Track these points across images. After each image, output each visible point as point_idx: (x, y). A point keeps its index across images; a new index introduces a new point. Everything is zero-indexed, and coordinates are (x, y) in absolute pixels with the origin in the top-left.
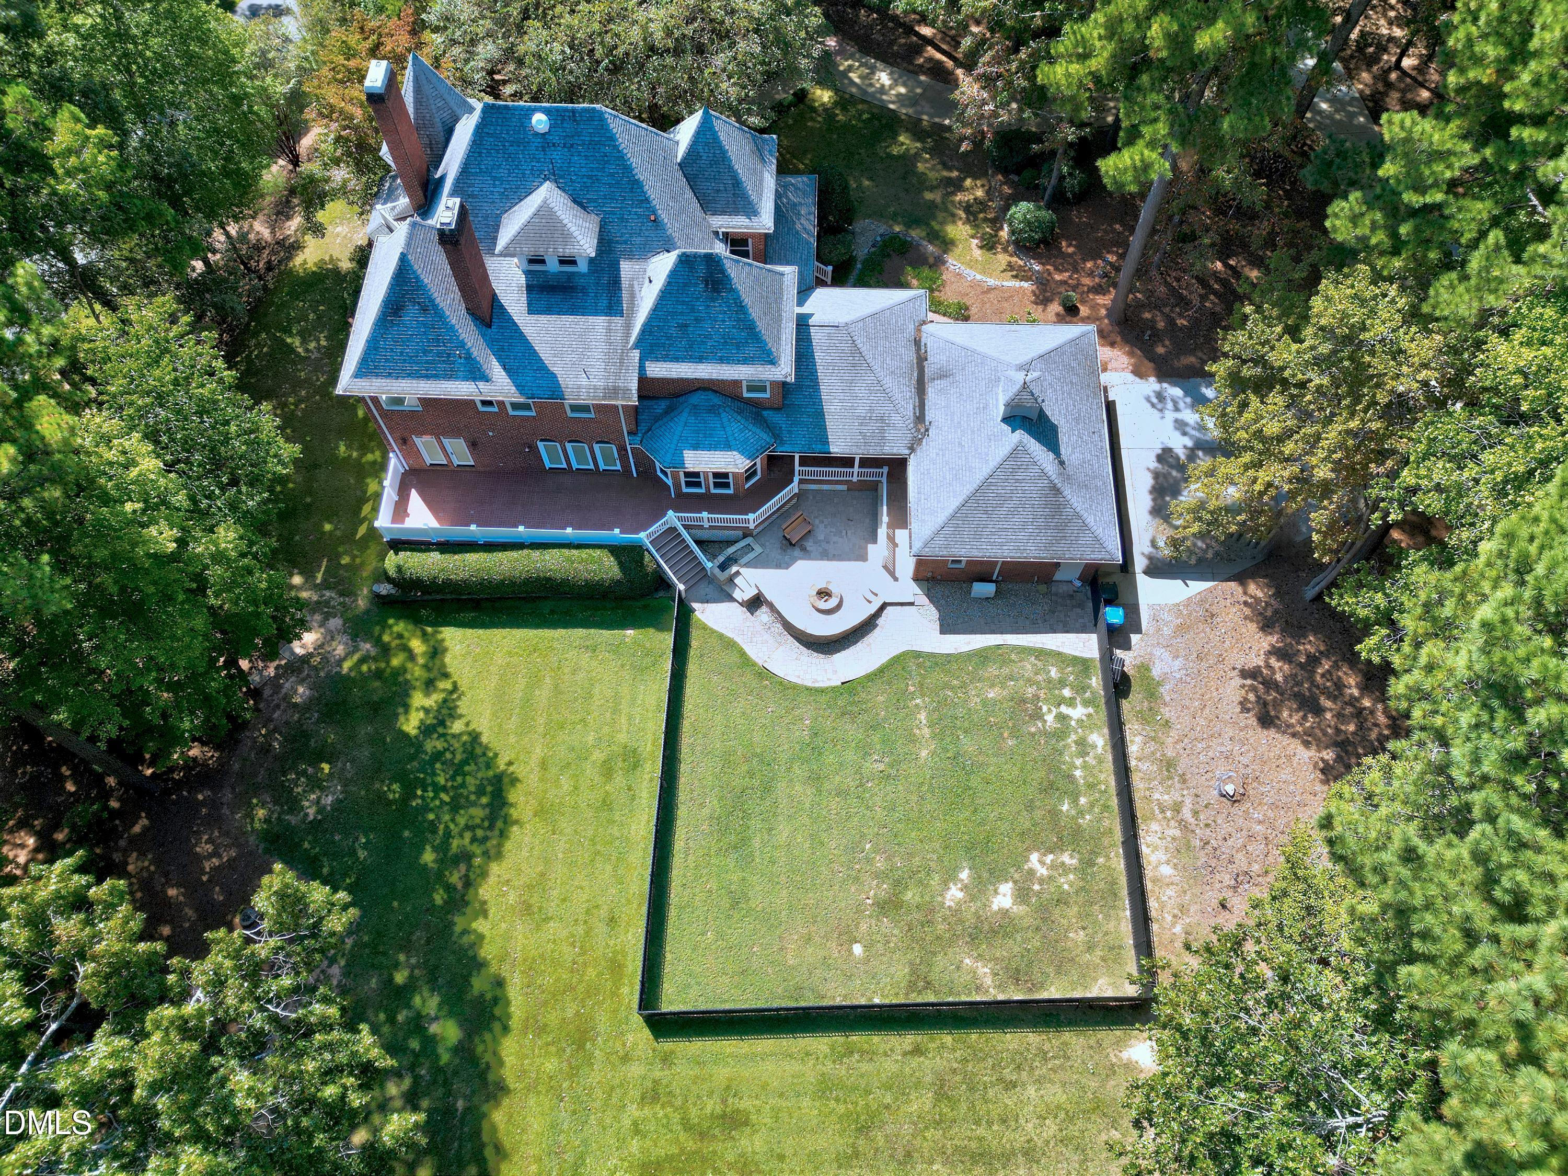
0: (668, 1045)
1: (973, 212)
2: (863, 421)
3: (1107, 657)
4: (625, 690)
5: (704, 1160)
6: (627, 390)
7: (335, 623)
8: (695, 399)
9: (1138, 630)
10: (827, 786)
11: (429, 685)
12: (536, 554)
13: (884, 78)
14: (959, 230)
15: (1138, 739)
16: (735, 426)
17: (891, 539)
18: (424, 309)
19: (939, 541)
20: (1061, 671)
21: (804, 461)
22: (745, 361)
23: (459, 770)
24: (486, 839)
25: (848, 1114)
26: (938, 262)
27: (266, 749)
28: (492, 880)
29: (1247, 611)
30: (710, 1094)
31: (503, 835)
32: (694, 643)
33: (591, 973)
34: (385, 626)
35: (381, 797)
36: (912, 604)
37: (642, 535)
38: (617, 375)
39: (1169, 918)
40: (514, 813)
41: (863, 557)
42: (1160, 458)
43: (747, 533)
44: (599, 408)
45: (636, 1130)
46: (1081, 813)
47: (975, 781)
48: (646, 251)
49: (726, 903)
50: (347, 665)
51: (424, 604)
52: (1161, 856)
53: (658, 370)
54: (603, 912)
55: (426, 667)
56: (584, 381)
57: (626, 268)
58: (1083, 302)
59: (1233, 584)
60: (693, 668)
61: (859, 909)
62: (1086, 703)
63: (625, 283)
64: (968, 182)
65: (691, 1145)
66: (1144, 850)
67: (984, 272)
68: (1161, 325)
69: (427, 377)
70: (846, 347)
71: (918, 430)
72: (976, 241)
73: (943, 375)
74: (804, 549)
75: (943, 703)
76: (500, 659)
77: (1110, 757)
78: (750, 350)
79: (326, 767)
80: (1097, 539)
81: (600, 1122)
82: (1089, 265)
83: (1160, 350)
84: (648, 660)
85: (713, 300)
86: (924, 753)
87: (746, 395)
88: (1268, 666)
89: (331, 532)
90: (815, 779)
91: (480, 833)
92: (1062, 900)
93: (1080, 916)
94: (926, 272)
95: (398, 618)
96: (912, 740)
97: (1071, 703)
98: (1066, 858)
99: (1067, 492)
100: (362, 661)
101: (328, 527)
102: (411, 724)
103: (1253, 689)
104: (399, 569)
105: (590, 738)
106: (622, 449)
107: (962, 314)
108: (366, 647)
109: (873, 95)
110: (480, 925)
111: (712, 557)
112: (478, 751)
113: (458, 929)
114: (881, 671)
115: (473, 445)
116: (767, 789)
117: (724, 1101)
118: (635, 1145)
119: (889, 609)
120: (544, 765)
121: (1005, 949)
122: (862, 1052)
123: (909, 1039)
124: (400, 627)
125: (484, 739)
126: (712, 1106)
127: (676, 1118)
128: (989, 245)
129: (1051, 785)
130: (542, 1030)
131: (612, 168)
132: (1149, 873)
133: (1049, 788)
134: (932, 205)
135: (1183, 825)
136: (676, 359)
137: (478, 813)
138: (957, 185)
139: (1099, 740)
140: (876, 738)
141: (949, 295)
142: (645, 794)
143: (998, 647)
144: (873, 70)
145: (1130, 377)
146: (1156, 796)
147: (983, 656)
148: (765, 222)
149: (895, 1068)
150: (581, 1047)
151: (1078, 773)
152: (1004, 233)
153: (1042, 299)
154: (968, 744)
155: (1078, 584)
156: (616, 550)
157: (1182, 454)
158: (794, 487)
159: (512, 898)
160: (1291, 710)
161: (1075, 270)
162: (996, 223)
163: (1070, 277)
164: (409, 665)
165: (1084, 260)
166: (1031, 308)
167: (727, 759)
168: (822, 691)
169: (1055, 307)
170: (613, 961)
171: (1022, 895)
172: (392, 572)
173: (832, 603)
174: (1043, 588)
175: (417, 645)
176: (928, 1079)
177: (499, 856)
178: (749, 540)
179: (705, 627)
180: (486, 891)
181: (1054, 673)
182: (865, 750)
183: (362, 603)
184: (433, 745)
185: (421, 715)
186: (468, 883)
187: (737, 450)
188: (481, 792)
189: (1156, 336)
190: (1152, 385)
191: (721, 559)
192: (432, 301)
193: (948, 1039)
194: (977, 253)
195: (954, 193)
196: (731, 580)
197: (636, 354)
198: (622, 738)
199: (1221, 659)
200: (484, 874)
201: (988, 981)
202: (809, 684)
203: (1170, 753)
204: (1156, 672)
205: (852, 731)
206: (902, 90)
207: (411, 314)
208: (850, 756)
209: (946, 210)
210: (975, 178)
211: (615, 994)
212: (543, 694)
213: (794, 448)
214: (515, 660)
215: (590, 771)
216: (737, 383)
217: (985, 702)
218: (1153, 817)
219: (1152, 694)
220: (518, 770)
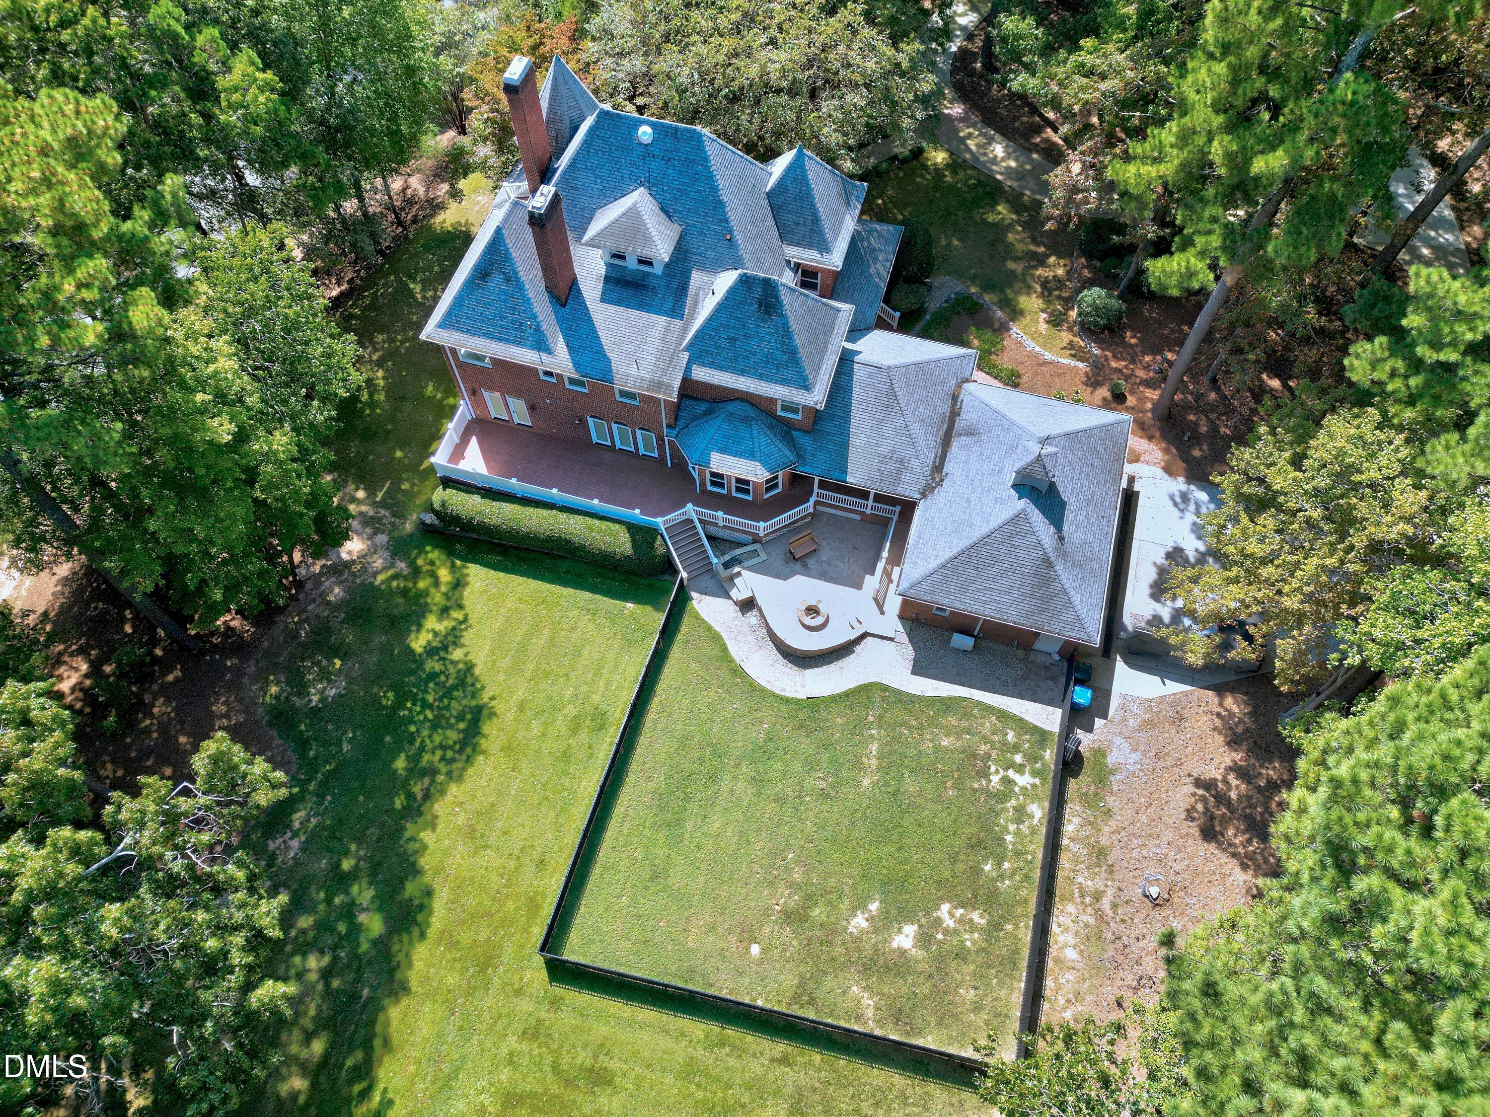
0: (559, 990)
1: (1048, 288)
2: (884, 459)
3: (1067, 732)
4: (611, 656)
5: (563, 1106)
6: (669, 386)
7: (382, 539)
8: (732, 407)
9: (1104, 716)
10: (767, 790)
11: (444, 611)
12: (562, 516)
13: (999, 150)
14: (1031, 302)
15: (1076, 820)
16: (763, 439)
17: (887, 574)
18: (508, 280)
19: (925, 586)
20: (1018, 736)
21: (823, 485)
22: (783, 382)
23: (448, 693)
24: (453, 760)
25: (705, 1102)
26: (1003, 328)
27: (293, 636)
28: (448, 798)
29: (1218, 722)
30: (585, 1046)
31: (469, 760)
32: (684, 629)
33: (510, 905)
34: (422, 551)
35: (376, 700)
36: (892, 639)
37: (659, 520)
38: (665, 372)
39: (1062, 1001)
40: (484, 743)
41: (858, 586)
42: (1169, 556)
43: (756, 540)
44: (645, 399)
45: (510, 1061)
46: (1002, 877)
47: (908, 821)
48: (716, 266)
49: (646, 874)
50: (380, 578)
51: (460, 539)
52: (1069, 938)
53: (702, 374)
54: (536, 854)
55: (446, 595)
56: (633, 371)
57: (696, 277)
58: (1132, 392)
59: (1210, 693)
60: (676, 652)
61: (766, 913)
62: (1034, 773)
63: (692, 290)
64: (1052, 260)
65: (555, 1089)
66: (1055, 928)
67: (1044, 346)
68: (1203, 429)
69: (500, 340)
70: (884, 388)
71: (933, 479)
72: (1045, 315)
73: (970, 432)
74: (805, 565)
75: (897, 739)
76: (511, 603)
77: (1043, 830)
78: (789, 373)
79: (338, 663)
80: (1079, 619)
81: (481, 1043)
82: (1147, 358)
83: (1196, 453)
84: (638, 635)
85: (764, 321)
86: (866, 782)
87: (779, 413)
88: (1225, 781)
89: (400, 460)
90: (758, 781)
91: (449, 754)
92: (961, 955)
93: (974, 975)
94: (988, 335)
95: (436, 546)
96: (858, 766)
97: (1020, 769)
98: (976, 916)
99: (1059, 567)
100: (395, 577)
101: (399, 454)
102: (419, 642)
103: (1204, 799)
104: (443, 504)
105: (568, 693)
106: (660, 439)
107: (1012, 381)
108: (402, 565)
109: (984, 163)
110: (427, 836)
111: (719, 553)
112: (469, 680)
113: (407, 834)
114: (846, 695)
115: (532, 408)
116: (713, 778)
117: (595, 1057)
118: (505, 1074)
119: (869, 639)
120: (521, 707)
121: (892, 987)
122: (734, 1047)
123: (780, 1048)
124: (434, 554)
125: (477, 671)
126: (584, 1058)
127: (549, 1060)
128: (1056, 321)
129: (980, 841)
130: (454, 945)
131: (700, 186)
132: (1053, 951)
133: (976, 845)
134: (1013, 274)
135: (1100, 915)
136: (721, 368)
137: (453, 736)
138: (1041, 261)
139: (1038, 812)
140: (825, 756)
141: (1005, 361)
142: (602, 755)
143: (964, 699)
144: (991, 140)
145: (1160, 472)
146: (1080, 879)
147: (947, 704)
148: (836, 259)
149: (760, 1071)
150: (483, 970)
151: (1009, 838)
152: (1073, 314)
153: (1093, 383)
154: (910, 784)
155: (1057, 657)
156: (633, 529)
157: (1192, 556)
158: (809, 506)
159: (461, 819)
160: (1237, 829)
161: (1133, 361)
162: (1068, 302)
163: (1126, 367)
164: (433, 590)
165: (1144, 353)
166: (1080, 388)
167: (684, 742)
168: (787, 700)
169: (1104, 392)
170: (532, 900)
171: (924, 939)
172: (437, 506)
173: (819, 621)
174: (1021, 653)
175: (444, 574)
176: (788, 1090)
177: (460, 779)
178: (757, 546)
179: (697, 616)
180: (440, 807)
181: (1011, 736)
182: (811, 765)
183: (409, 527)
184: (433, 665)
185: (430, 636)
186: (427, 796)
187: (760, 461)
188: (460, 718)
189: (1196, 438)
190: (1179, 484)
191: (727, 557)
192: (516, 273)
193: (817, 1058)
194: (1043, 327)
195: (1036, 267)
196: (731, 579)
197: (686, 356)
198: (596, 699)
199: (1179, 763)
200: (443, 792)
201: (870, 1013)
202: (777, 692)
203: (1104, 841)
204: (1111, 760)
205: (805, 745)
206: (1013, 164)
207: (496, 281)
208: (797, 767)
209: (1024, 281)
210: (1060, 257)
211: (526, 930)
212: (539, 643)
213: (815, 470)
214: (523, 606)
215: (560, 724)
216: (772, 401)
217: (937, 748)
218: (1071, 899)
219: (1102, 780)
220: (498, 706)
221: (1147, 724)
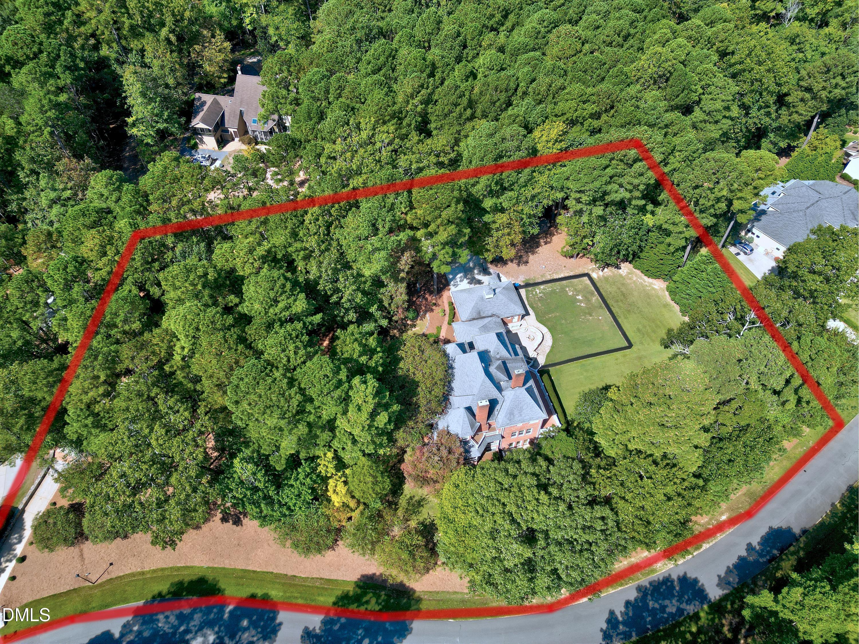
0: (633, 342)
1: (403, 332)
4: (567, 374)
14: (410, 334)
15: (538, 281)
25: (628, 314)
30: (637, 335)
32: (550, 362)
33: (628, 360)
45: (648, 345)
46: (557, 288)
47: (559, 305)
49: (603, 341)
52: (560, 275)
54: (616, 361)
58: (431, 302)
60: (557, 361)
61: (593, 319)
62: (535, 289)
66: (560, 278)
67: (424, 325)
71: (494, 317)
72: (414, 329)
73: (479, 313)
74: (521, 344)
75: (546, 313)
77: (544, 285)
83: (441, 287)
84: (558, 371)
86: (558, 314)
88: (515, 263)
90: (571, 332)
92: (575, 289)
93: (577, 287)
96: (555, 317)
97: (536, 292)
98: (567, 290)
103: (521, 265)
105: (581, 377)
114: (543, 324)
116: (577, 339)
117: (637, 332)
123: (612, 308)
126: (639, 334)
127: (643, 339)
132: (564, 277)
133: (555, 294)
135: (553, 273)
139: (542, 287)
140: (558, 323)
141: (435, 332)
146: (548, 277)
147: (532, 308)
149: (617, 309)
150: (641, 358)
151: (550, 289)
152: (409, 323)
153: (432, 310)
154: (552, 307)
157: (469, 281)
160: (523, 260)
161: (421, 305)
163: (423, 306)
166: (435, 312)
167: (575, 348)
168: (552, 334)
169: (434, 308)
171: (578, 295)
179: (545, 362)
181: (531, 295)
182: (561, 324)
190: (451, 287)
194: (417, 328)
196: (533, 357)
198: (578, 370)
199: (517, 270)
201: (596, 298)
204: (523, 280)
205: (557, 327)
208: (564, 327)
211: (629, 354)
215: (589, 374)
217: (542, 306)
219: (528, 279)
221: (513, 277)
